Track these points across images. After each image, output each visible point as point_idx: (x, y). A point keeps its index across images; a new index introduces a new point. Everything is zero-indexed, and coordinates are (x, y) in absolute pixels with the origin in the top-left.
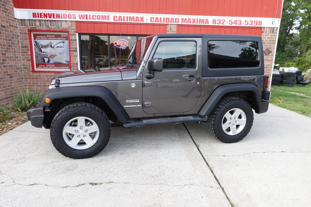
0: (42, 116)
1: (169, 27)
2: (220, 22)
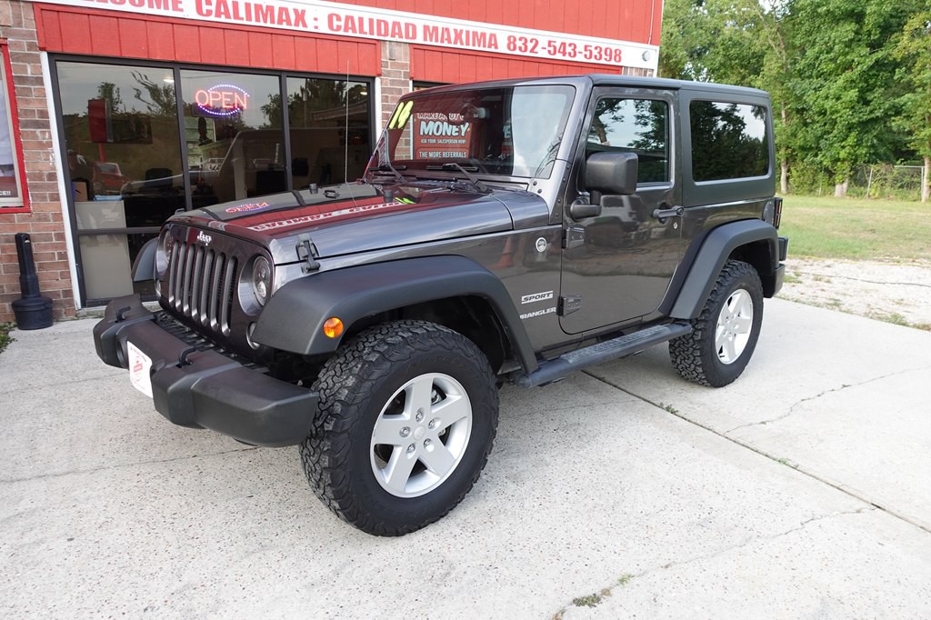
1: (388, 52)
2: (525, 44)
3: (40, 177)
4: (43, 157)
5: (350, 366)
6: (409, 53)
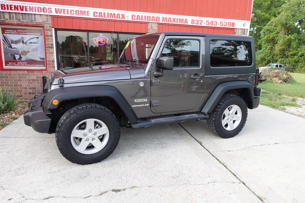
0: (48, 120)
1: (150, 26)
2: (198, 22)
3: (50, 61)
4: (51, 56)
5: (67, 114)
6: (157, 25)
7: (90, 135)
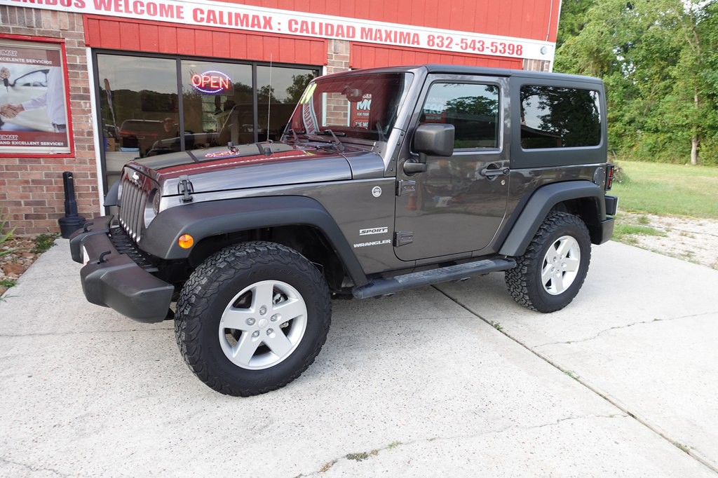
1: (333, 47)
2: (442, 41)
3: (82, 133)
4: (84, 119)
5: (207, 270)
6: (349, 48)
7: (262, 322)
